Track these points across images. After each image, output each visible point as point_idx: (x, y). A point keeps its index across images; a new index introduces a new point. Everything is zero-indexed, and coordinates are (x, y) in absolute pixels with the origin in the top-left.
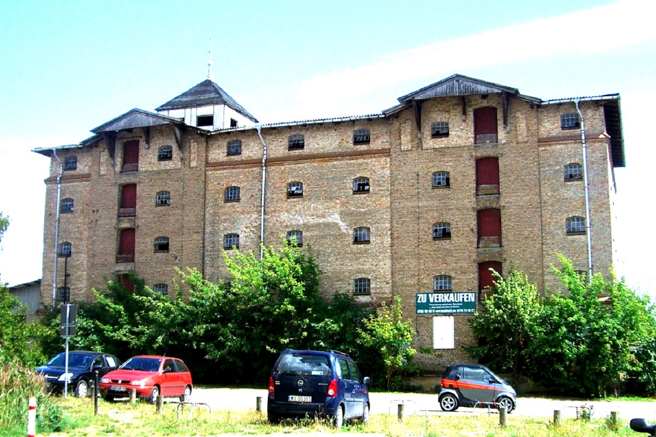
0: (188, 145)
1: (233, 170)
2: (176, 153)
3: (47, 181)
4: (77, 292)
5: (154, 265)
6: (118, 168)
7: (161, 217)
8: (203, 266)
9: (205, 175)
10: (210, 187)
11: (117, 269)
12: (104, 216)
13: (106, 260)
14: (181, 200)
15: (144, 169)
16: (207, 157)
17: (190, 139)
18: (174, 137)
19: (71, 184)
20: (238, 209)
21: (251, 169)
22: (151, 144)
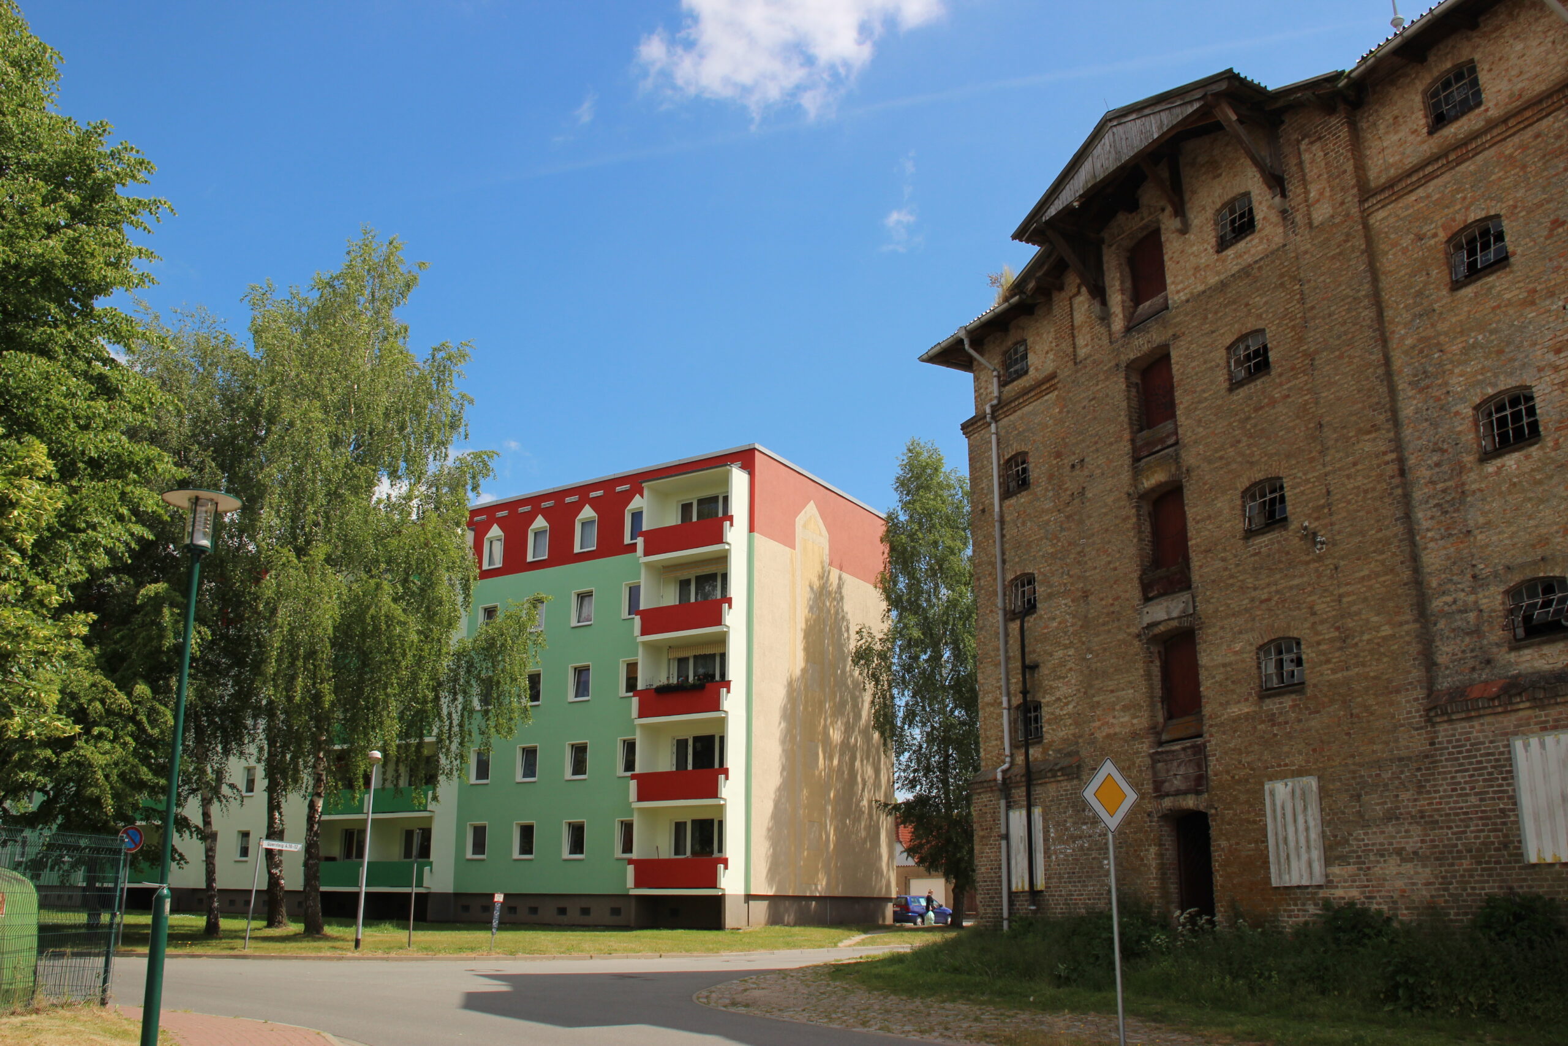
0: (1294, 161)
1: (1462, 168)
2: (1264, 205)
3: (968, 428)
4: (1058, 711)
5: (1250, 582)
6: (1118, 324)
7: (1248, 418)
8: (1413, 544)
9: (1366, 226)
10: (1390, 261)
11: (1147, 620)
12: (1098, 471)
13: (1117, 598)
14: (1301, 340)
15: (1183, 296)
16: (1360, 168)
17: (1299, 142)
18: (1249, 162)
19: (1019, 413)
20: (1507, 296)
21: (1529, 133)
22: (1191, 215)
